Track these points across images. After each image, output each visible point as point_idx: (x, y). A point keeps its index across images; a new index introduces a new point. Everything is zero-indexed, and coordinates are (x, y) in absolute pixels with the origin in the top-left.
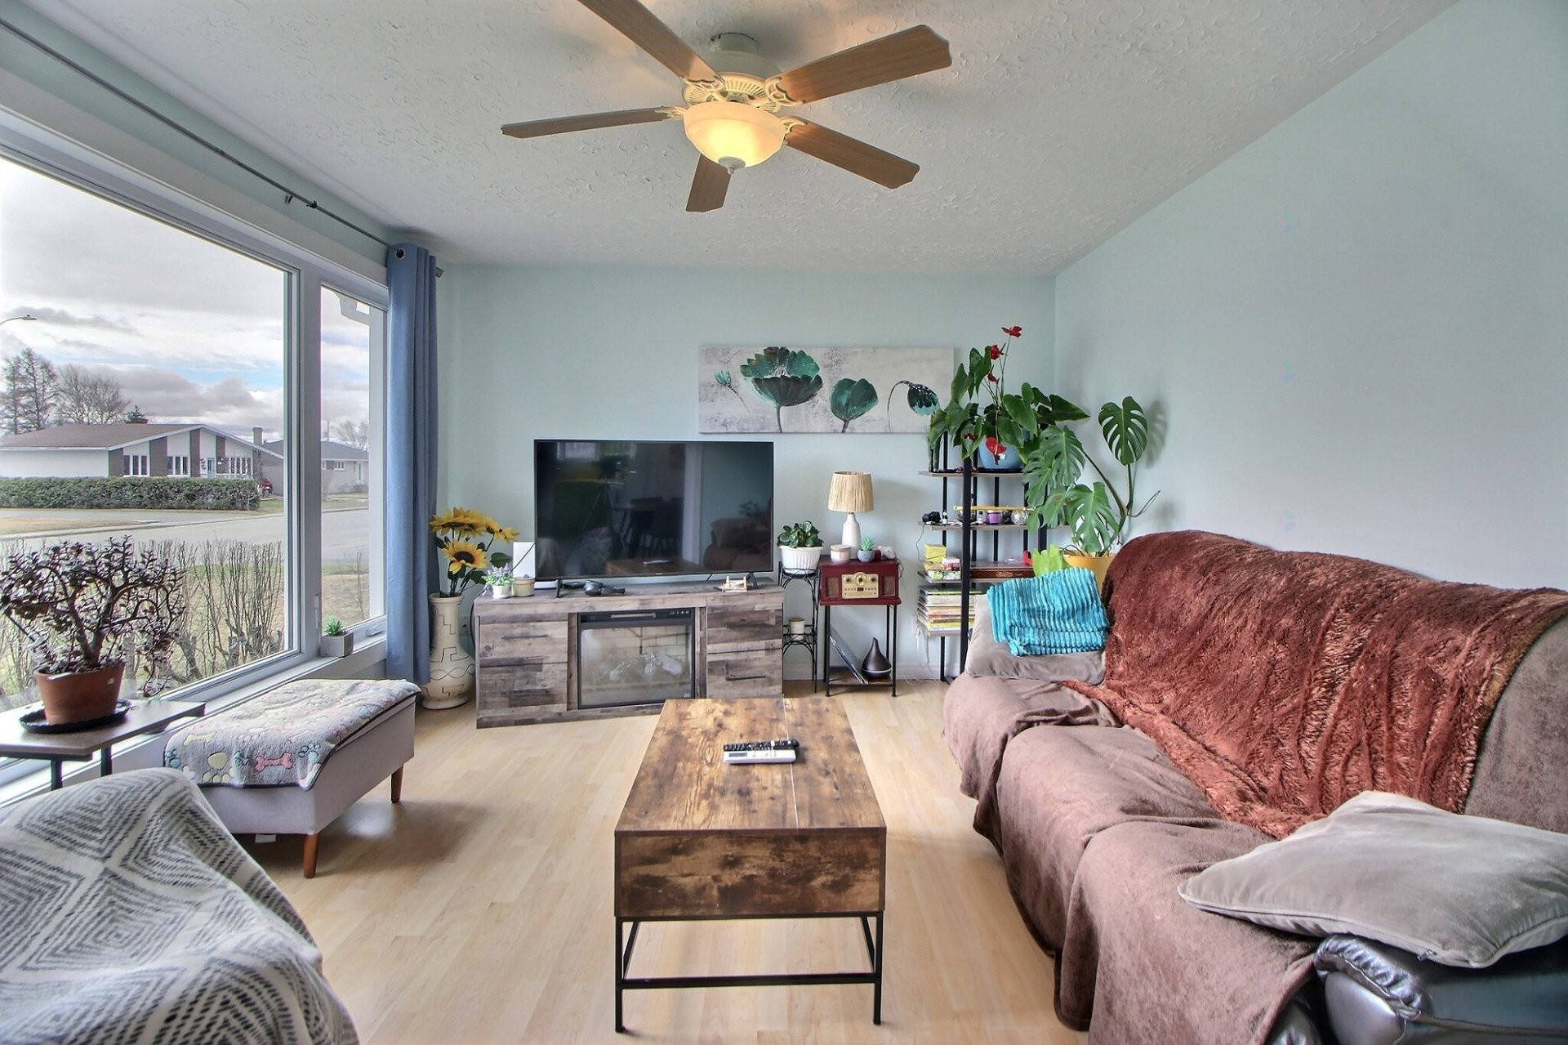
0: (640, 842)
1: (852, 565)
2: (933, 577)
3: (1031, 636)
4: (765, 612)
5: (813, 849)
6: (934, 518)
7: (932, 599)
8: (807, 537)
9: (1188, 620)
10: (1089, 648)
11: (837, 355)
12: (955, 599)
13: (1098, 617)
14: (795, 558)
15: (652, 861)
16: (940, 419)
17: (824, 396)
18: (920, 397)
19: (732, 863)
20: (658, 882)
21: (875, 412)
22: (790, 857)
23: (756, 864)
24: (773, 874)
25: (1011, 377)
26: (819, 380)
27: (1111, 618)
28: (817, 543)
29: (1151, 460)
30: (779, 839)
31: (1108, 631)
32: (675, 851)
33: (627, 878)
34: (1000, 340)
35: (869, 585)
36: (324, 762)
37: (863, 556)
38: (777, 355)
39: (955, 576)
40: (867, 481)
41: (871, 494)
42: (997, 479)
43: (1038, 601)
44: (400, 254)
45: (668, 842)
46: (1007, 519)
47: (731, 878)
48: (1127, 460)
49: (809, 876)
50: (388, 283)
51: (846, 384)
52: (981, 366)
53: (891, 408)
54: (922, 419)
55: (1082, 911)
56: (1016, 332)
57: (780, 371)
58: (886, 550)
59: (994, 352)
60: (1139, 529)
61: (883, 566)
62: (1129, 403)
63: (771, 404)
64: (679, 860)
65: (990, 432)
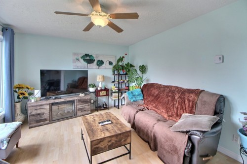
0: (95, 142)
1: (102, 90)
2: (114, 91)
3: (134, 99)
4: (88, 99)
5: (122, 136)
6: (114, 82)
7: (113, 94)
8: (94, 86)
9: (155, 95)
10: (141, 100)
11: (97, 56)
12: (117, 94)
14: (92, 90)
15: (97, 144)
16: (114, 67)
17: (95, 63)
18: (110, 63)
19: (110, 141)
20: (98, 147)
21: (104, 65)
22: (118, 138)
23: (114, 140)
24: (116, 141)
25: (125, 62)
26: (94, 60)
27: (143, 95)
28: (96, 87)
29: (145, 74)
30: (116, 136)
31: (143, 97)
32: (101, 142)
33: (93, 149)
34: (124, 55)
35: (104, 93)
36: (8, 143)
37: (103, 88)
38: (87, 55)
39: (117, 91)
40: (104, 77)
42: (122, 76)
43: (134, 94)
44: (7, 30)
45: (99, 141)
46: (124, 82)
47: (110, 144)
48: (142, 73)
49: (121, 140)
50: (3, 35)
51: (99, 61)
52: (121, 59)
53: (106, 65)
54: (111, 67)
55: (154, 135)
56: (126, 54)
57: (88, 58)
58: (106, 87)
59: (123, 57)
60: (145, 83)
61: (106, 90)
62: (143, 65)
63: (86, 64)
64: (102, 143)
65: (123, 69)
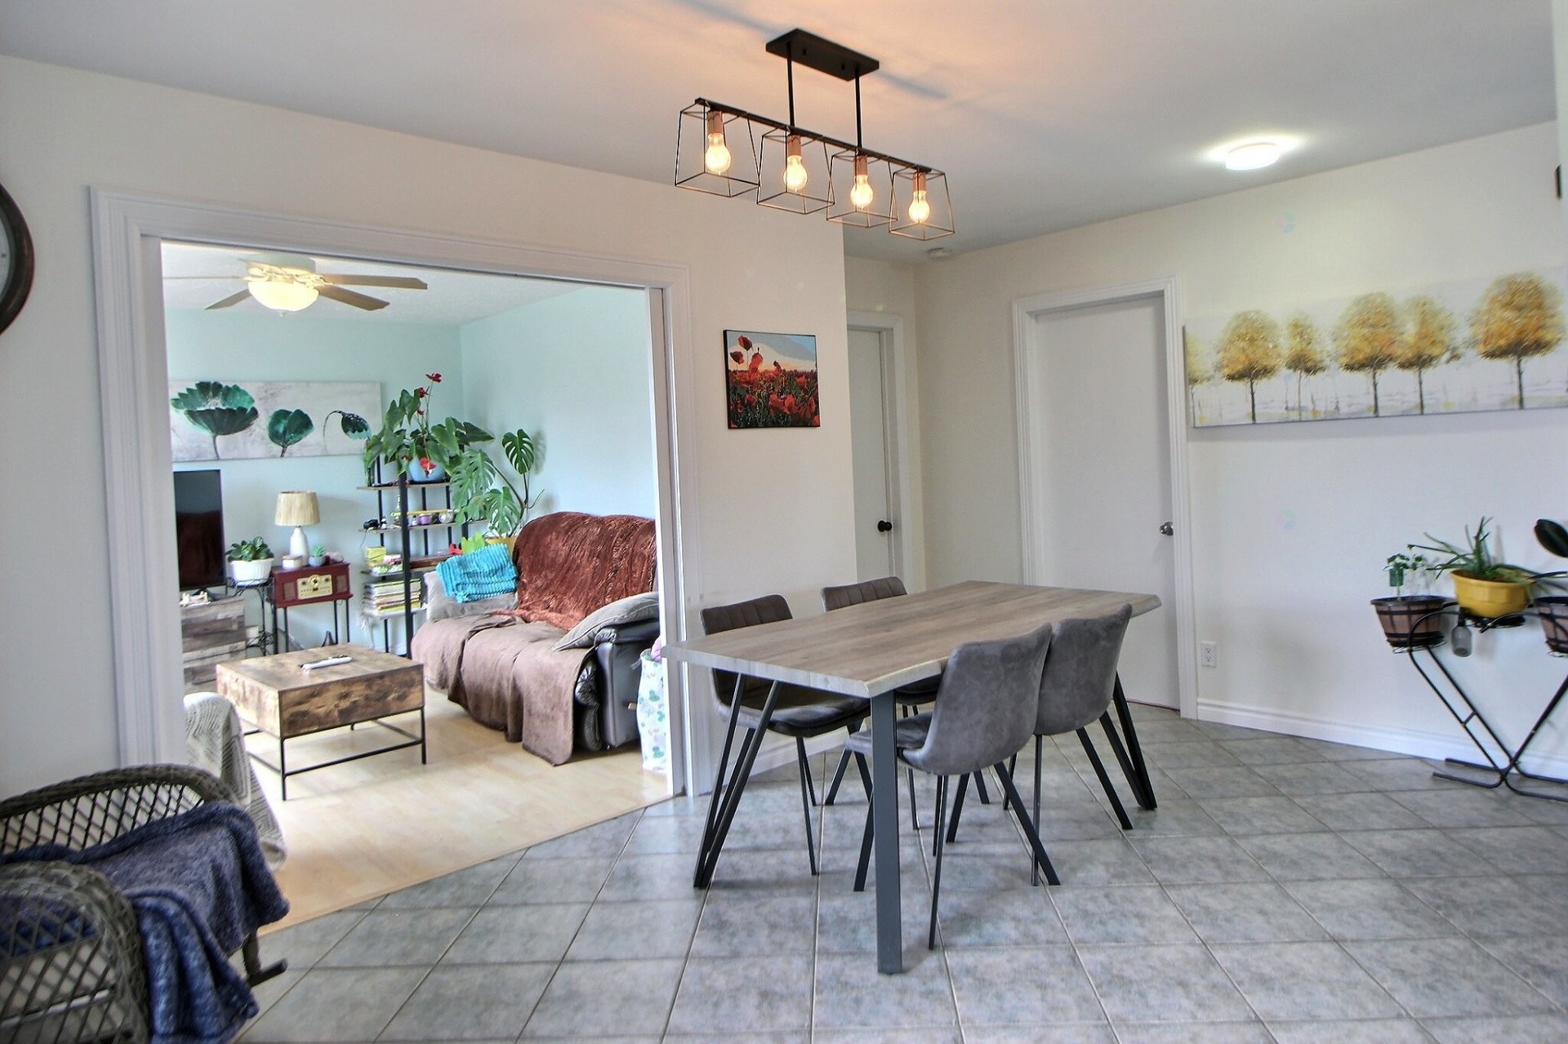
0: (291, 695)
1: (305, 571)
2: (378, 571)
3: (470, 589)
4: (227, 620)
6: (375, 524)
7: (378, 590)
8: (258, 552)
9: (561, 560)
10: (507, 591)
11: (271, 389)
12: (399, 587)
13: (511, 572)
14: (246, 571)
15: (300, 703)
16: (374, 444)
17: (261, 425)
18: (352, 424)
19: (345, 696)
20: (305, 713)
21: (311, 438)
25: (436, 412)
26: (254, 413)
27: (519, 571)
28: (270, 555)
29: (537, 470)
30: (369, 680)
31: (518, 579)
32: (313, 696)
33: (285, 716)
34: (426, 384)
35: (323, 585)
37: (314, 562)
38: (207, 388)
39: (398, 569)
40: (313, 498)
41: (318, 508)
42: (424, 489)
43: (473, 568)
46: (436, 519)
47: (344, 704)
48: (522, 470)
49: (386, 696)
51: (280, 415)
52: (411, 402)
53: (325, 433)
54: (358, 442)
55: (515, 688)
56: (437, 378)
57: (215, 403)
58: (333, 555)
59: (420, 393)
60: (534, 515)
61: (333, 568)
62: (521, 432)
63: (206, 434)
64: (316, 700)
65: (422, 455)
